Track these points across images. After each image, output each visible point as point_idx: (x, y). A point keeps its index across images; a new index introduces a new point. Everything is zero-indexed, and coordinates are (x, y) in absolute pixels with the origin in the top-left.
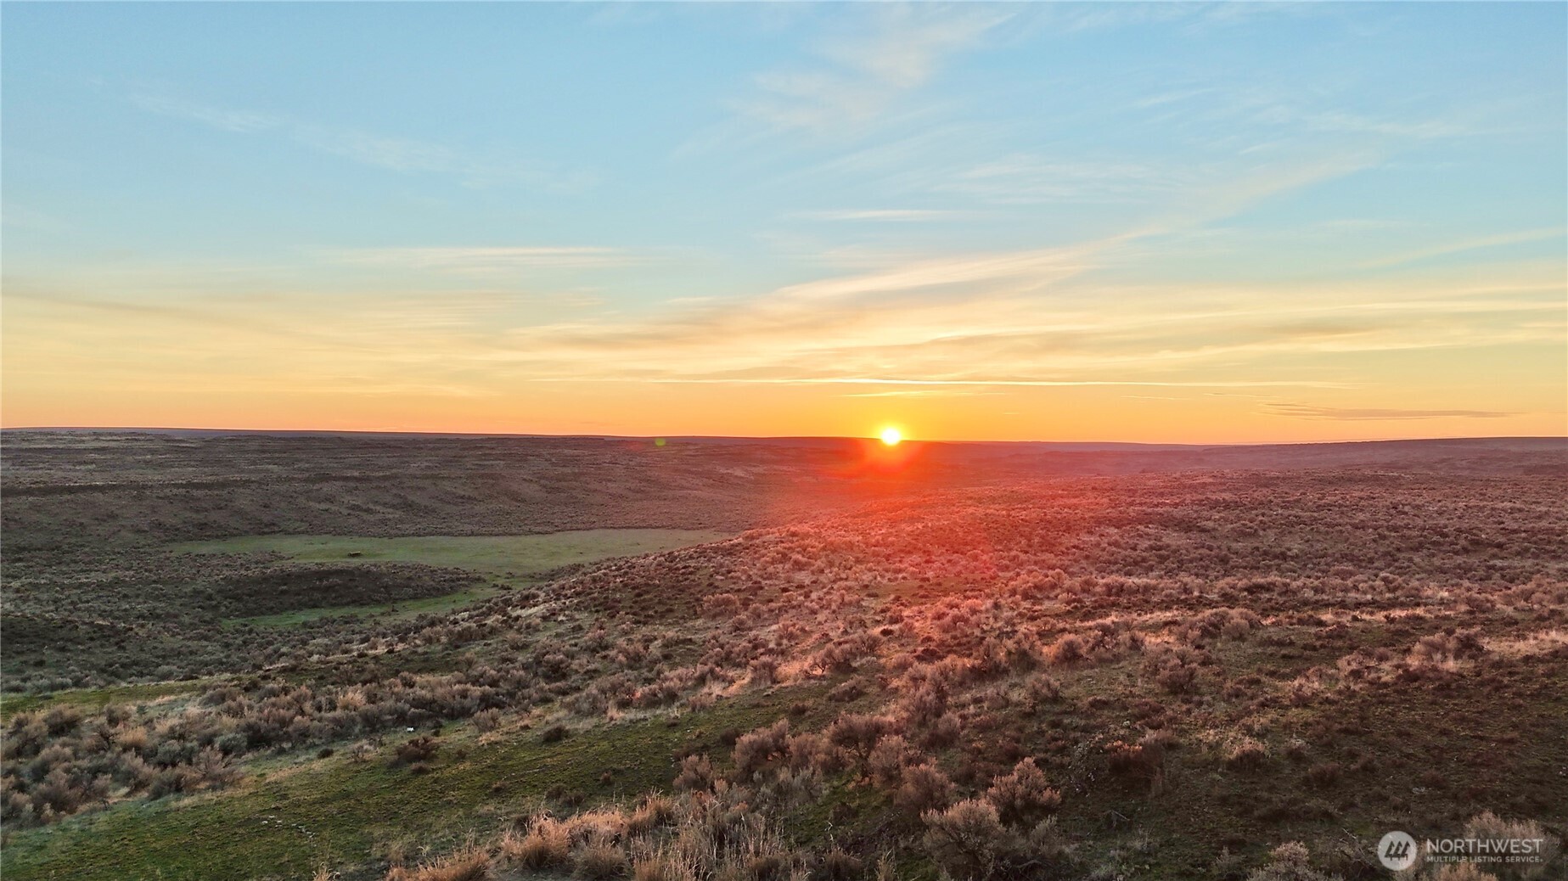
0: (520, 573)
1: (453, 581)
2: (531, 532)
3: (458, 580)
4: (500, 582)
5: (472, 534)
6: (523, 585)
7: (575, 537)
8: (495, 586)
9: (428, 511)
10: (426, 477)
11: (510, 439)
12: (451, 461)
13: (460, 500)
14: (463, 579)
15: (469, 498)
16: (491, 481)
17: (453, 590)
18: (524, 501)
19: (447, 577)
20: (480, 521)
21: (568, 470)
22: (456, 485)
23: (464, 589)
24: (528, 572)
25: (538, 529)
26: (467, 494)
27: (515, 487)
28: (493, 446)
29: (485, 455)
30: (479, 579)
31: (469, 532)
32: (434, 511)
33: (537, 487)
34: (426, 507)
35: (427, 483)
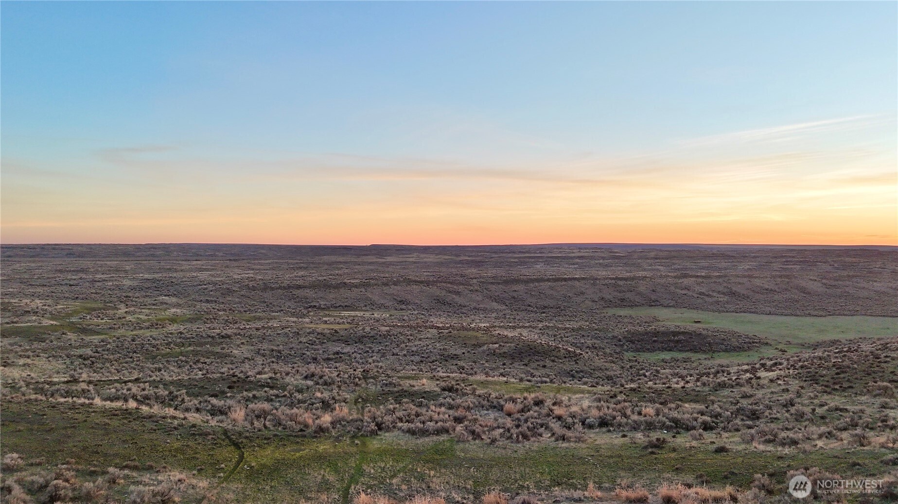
0: (796, 341)
1: (750, 343)
2: (810, 315)
3: (753, 342)
4: (780, 347)
5: (770, 314)
6: (795, 350)
7: (841, 321)
8: (776, 349)
9: (746, 297)
10: (745, 276)
11: (806, 250)
12: (764, 265)
13: (766, 291)
14: (756, 343)
15: (772, 290)
16: (787, 280)
17: (749, 349)
18: (809, 293)
19: (747, 340)
20: (776, 305)
21: (845, 273)
22: (763, 282)
23: (756, 349)
24: (800, 341)
25: (816, 313)
26: (770, 288)
27: (803, 284)
28: (793, 255)
29: (787, 261)
30: (767, 344)
31: (768, 312)
32: (748, 297)
33: (820, 285)
34: (743, 295)
35: (745, 280)
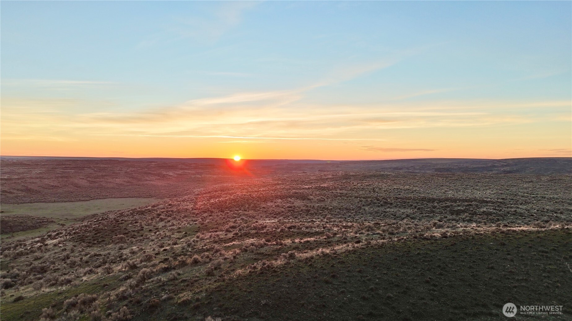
0: (71, 218)
1: (41, 223)
2: (80, 200)
3: (43, 222)
4: (61, 222)
5: (55, 202)
6: (70, 224)
7: (98, 202)
8: (59, 224)
9: (37, 192)
10: (37, 178)
11: (78, 160)
12: (51, 170)
13: (51, 187)
14: (45, 222)
15: (56, 186)
16: (66, 179)
17: (40, 226)
18: (80, 187)
19: (38, 221)
20: (59, 196)
21: (101, 174)
22: (50, 181)
23: (45, 226)
24: (74, 217)
25: (84, 199)
26: (55, 185)
27: (76, 181)
28: (70, 163)
29: (66, 167)
30: (52, 222)
31: (53, 201)
32: (40, 192)
33: (86, 181)
34: (36, 190)
35: (38, 180)
